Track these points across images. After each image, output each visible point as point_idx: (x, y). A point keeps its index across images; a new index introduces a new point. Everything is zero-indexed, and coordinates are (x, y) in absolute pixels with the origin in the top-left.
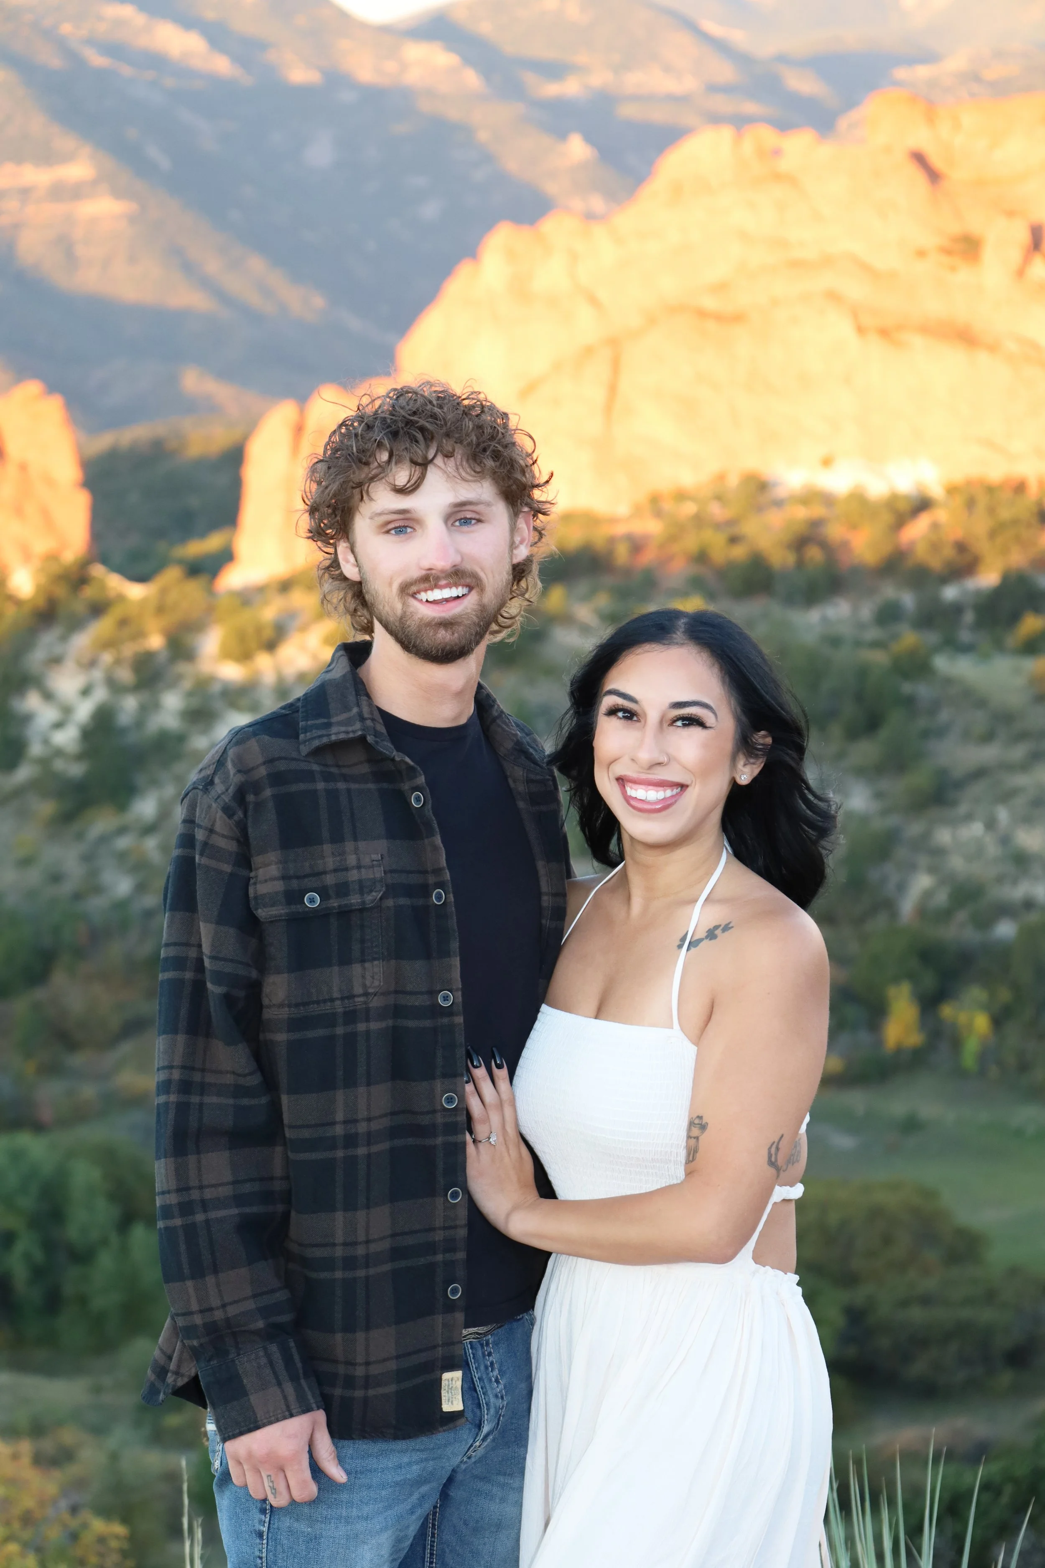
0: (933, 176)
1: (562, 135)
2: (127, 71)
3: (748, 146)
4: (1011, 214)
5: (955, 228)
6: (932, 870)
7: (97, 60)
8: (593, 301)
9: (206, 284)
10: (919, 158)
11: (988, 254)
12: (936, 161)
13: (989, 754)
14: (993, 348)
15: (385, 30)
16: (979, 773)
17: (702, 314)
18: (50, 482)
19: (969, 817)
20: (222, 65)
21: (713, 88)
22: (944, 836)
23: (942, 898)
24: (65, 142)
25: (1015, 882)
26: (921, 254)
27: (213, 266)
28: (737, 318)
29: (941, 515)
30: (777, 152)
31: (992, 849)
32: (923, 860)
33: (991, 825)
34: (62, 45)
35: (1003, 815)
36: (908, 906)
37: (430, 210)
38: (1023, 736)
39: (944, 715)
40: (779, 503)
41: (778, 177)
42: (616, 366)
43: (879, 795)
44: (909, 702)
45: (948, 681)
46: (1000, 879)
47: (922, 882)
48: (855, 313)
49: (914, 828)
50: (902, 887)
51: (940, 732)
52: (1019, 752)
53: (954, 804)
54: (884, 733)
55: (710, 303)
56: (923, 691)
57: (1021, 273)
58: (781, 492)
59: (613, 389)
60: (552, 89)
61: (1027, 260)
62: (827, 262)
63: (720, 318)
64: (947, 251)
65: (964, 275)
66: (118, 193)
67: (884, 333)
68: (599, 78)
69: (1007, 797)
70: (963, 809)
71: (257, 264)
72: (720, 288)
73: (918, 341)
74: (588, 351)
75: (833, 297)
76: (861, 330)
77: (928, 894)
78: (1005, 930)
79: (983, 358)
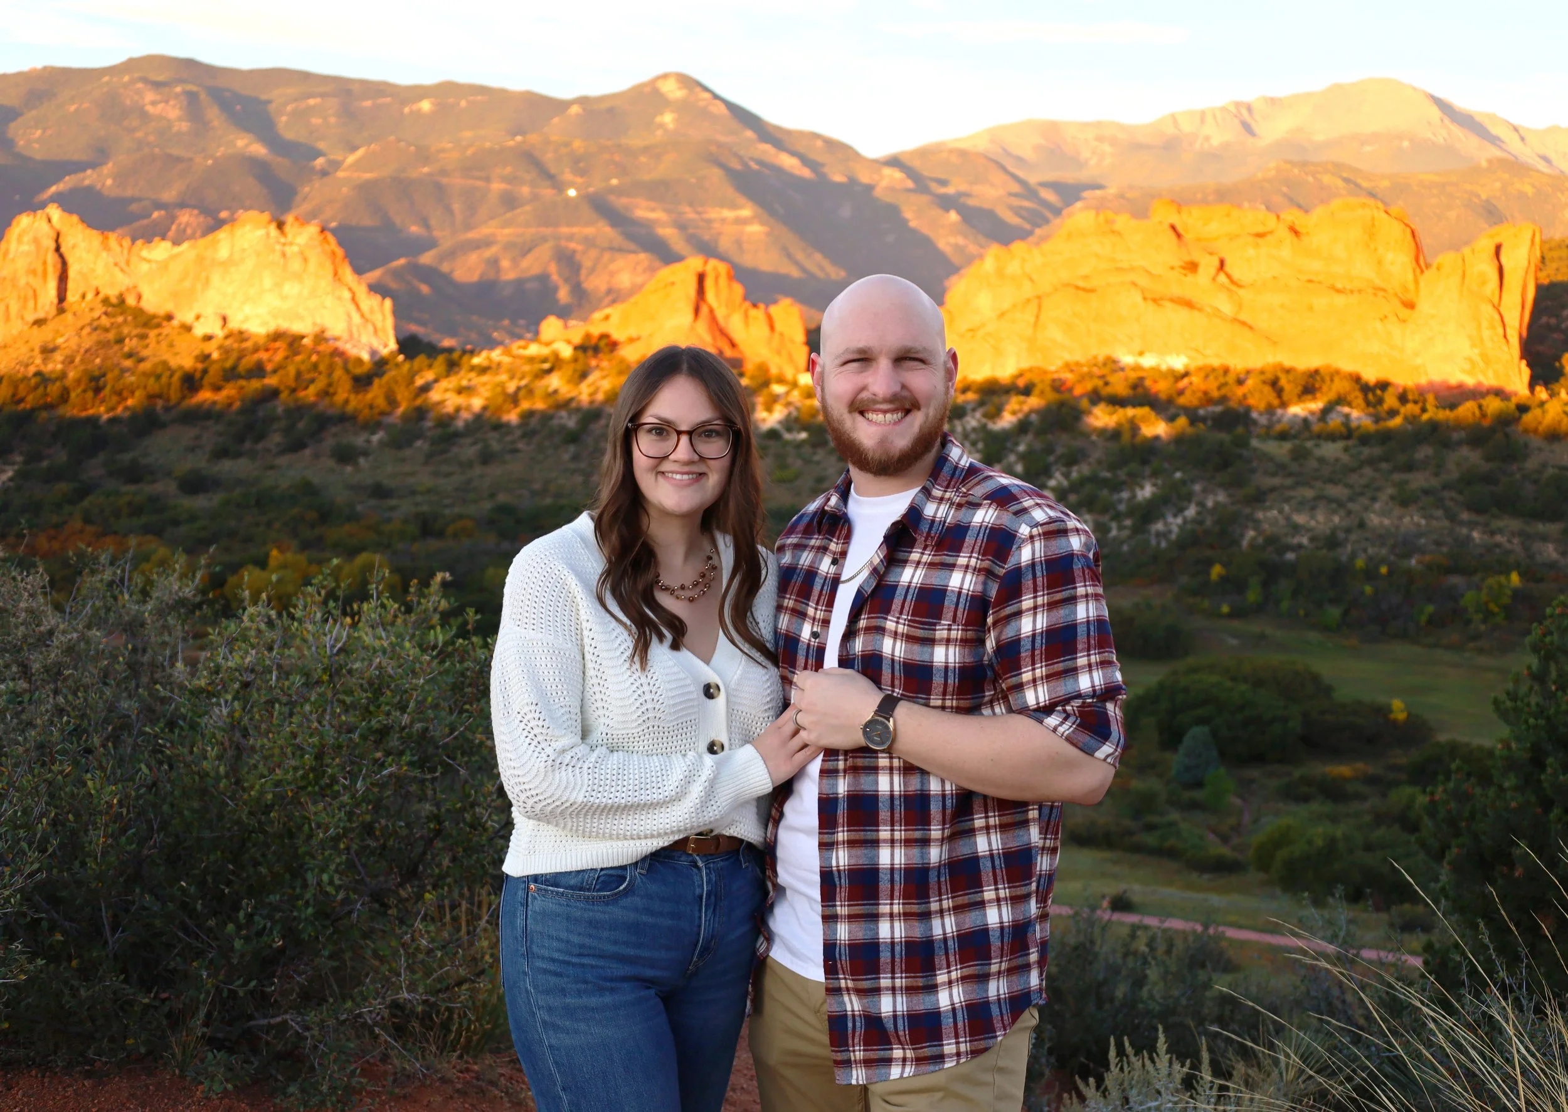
0: (1179, 235)
1: (947, 210)
2: (766, 171)
3: (1101, 218)
4: (1211, 254)
5: (1187, 258)
6: (1255, 529)
7: (754, 166)
8: (1031, 280)
9: (797, 263)
10: (1173, 228)
11: (1201, 270)
12: (1180, 229)
13: (1276, 481)
14: (1200, 310)
15: (875, 161)
16: (1273, 489)
17: (1077, 288)
18: (792, 341)
19: (1271, 508)
20: (806, 173)
21: (1011, 194)
22: (1260, 515)
23: (1260, 540)
24: (741, 200)
25: (1293, 536)
26: (1172, 268)
27: (800, 256)
28: (1091, 291)
29: (1195, 379)
30: (1113, 222)
31: (1282, 522)
32: (1250, 524)
33: (1281, 511)
34: (740, 158)
35: (1287, 508)
36: (1245, 543)
37: (890, 238)
38: (1290, 475)
39: (1255, 464)
40: (1122, 369)
41: (1113, 232)
42: (1040, 307)
43: (1230, 496)
44: (1240, 457)
45: (1255, 450)
46: (1286, 535)
47: (1251, 533)
48: (1143, 291)
49: (1248, 510)
50: (1242, 535)
51: (1253, 471)
52: (1289, 481)
53: (1264, 501)
54: (1230, 470)
55: (1081, 284)
56: (1245, 453)
57: (1214, 279)
58: (1122, 364)
59: (1037, 317)
60: (943, 190)
61: (1217, 274)
62: (1132, 269)
63: (1084, 290)
64: (1184, 268)
65: (1190, 278)
66: (762, 224)
67: (1155, 300)
68: (963, 188)
69: (1287, 500)
70: (1268, 504)
71: (818, 257)
72: (1086, 278)
73: (1168, 304)
74: (1028, 301)
75: (1134, 284)
76: (1145, 299)
77: (1254, 539)
78: (1290, 556)
79: (1196, 313)
